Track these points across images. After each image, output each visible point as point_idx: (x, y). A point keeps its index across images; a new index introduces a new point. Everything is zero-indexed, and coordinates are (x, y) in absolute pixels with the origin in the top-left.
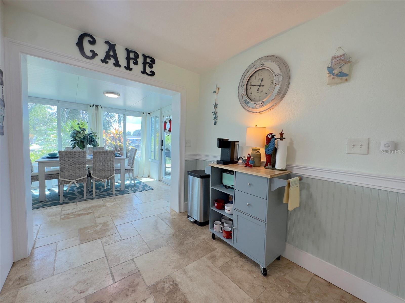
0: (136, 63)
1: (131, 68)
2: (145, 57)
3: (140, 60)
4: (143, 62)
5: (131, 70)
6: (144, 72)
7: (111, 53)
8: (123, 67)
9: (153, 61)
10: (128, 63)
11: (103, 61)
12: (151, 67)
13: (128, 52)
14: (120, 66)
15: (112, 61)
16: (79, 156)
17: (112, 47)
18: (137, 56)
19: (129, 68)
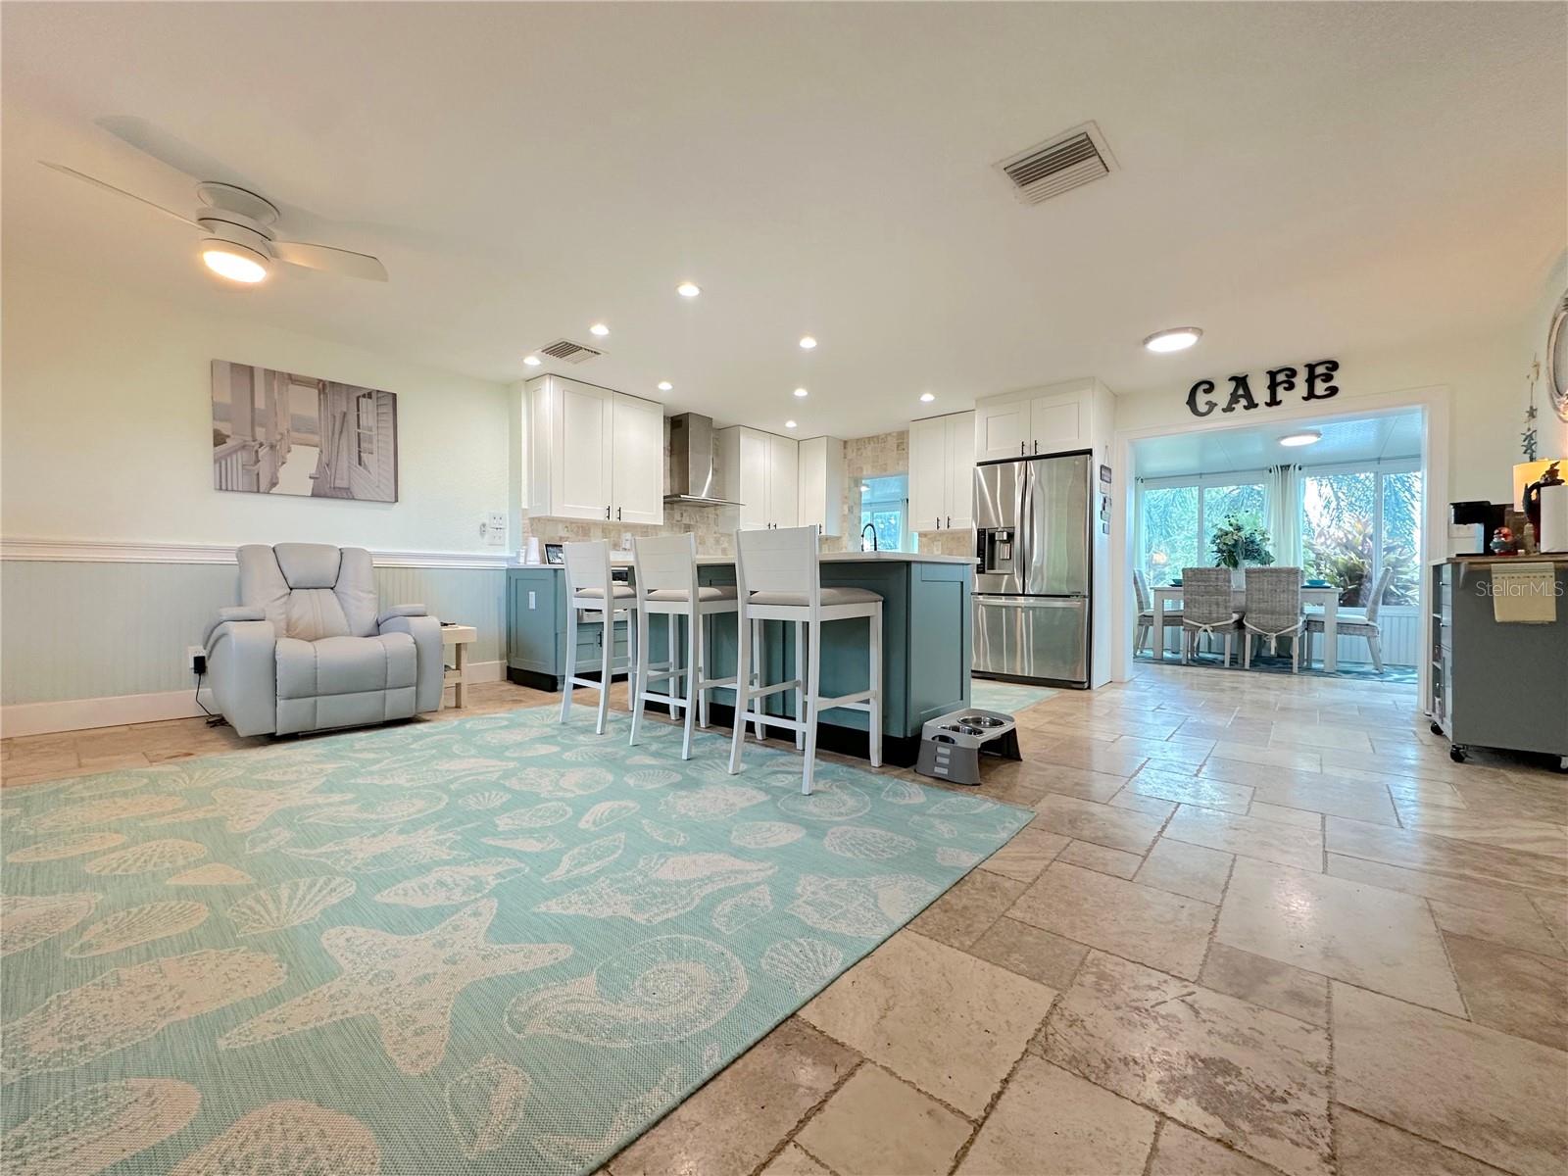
0: (1291, 387)
1: (1278, 400)
2: (1312, 367)
3: (1301, 377)
4: (1306, 377)
5: (1279, 403)
6: (1311, 395)
7: (1241, 392)
8: (1262, 406)
9: (1333, 367)
10: (1273, 394)
11: (1224, 410)
12: (1328, 378)
13: (1274, 374)
14: (1256, 405)
15: (1243, 402)
16: (1217, 579)
17: (1241, 381)
18: (1293, 373)
19: (1274, 402)
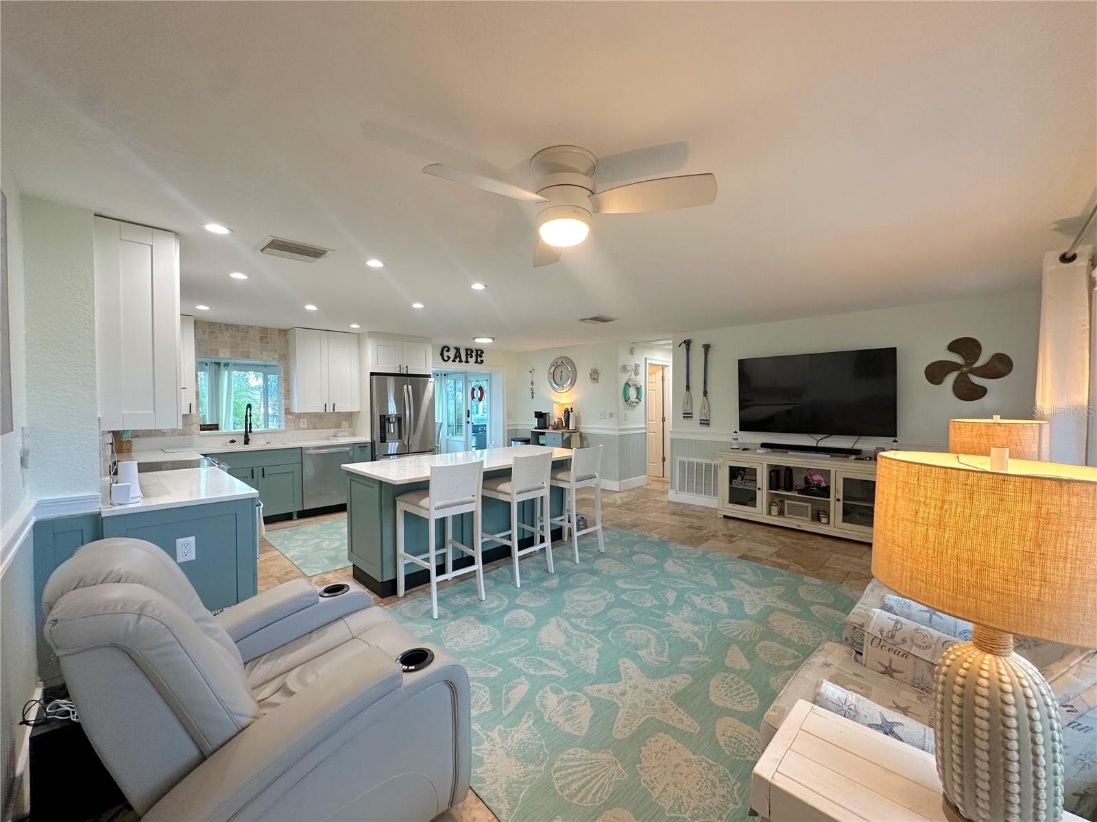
0: (471, 357)
2: (477, 351)
3: (474, 354)
4: (476, 355)
5: (468, 362)
6: (476, 362)
7: (458, 354)
8: (464, 362)
9: (482, 352)
10: (467, 359)
11: (453, 361)
12: (481, 357)
13: (467, 350)
14: (462, 362)
15: (458, 359)
17: (458, 350)
18: (472, 351)
19: (467, 362)
